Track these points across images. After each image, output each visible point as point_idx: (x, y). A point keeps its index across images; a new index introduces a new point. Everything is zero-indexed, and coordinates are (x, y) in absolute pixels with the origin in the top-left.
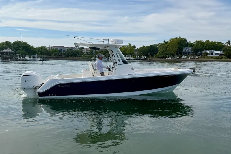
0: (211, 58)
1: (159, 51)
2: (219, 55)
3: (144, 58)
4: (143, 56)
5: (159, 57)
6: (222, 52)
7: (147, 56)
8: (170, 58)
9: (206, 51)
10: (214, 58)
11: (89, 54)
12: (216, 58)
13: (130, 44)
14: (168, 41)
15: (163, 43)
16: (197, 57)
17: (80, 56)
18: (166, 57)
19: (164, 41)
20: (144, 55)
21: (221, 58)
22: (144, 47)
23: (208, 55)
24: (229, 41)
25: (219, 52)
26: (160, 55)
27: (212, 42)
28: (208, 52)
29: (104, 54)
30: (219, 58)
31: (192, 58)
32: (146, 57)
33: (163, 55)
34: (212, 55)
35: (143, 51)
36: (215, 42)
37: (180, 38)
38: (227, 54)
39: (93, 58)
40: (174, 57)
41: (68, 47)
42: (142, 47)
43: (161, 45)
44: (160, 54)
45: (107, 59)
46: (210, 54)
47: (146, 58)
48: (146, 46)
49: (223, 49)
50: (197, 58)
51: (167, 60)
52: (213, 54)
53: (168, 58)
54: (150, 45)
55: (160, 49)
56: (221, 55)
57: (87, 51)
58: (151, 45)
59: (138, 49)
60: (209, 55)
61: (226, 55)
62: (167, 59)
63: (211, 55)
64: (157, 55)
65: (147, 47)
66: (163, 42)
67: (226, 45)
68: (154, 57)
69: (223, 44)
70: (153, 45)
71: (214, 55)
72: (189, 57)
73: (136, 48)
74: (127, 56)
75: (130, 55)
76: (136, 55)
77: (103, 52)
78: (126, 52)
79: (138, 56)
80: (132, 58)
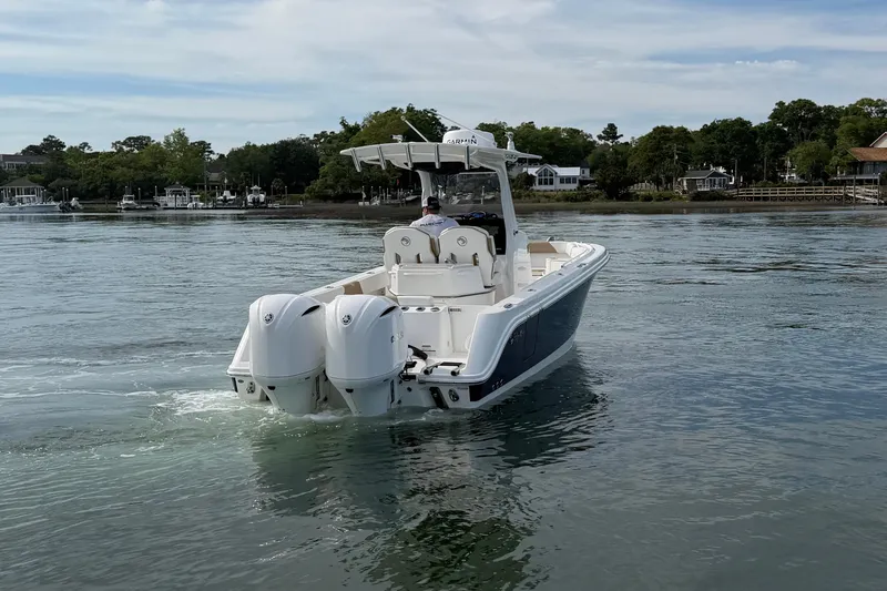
0: (547, 197)
1: (322, 170)
2: (574, 186)
3: (256, 202)
4: (250, 192)
5: (325, 198)
6: (587, 171)
7: (265, 189)
8: (376, 202)
9: (525, 169)
10: (558, 200)
12: (567, 199)
13: (180, 135)
14: (360, 123)
15: (337, 132)
16: (490, 197)
18: (358, 197)
19: (343, 123)
20: (255, 187)
21: (587, 198)
22: (249, 148)
23: (534, 187)
24: (612, 127)
25: (575, 171)
26: (331, 187)
27: (546, 129)
28: (532, 171)
29: (45, 184)
30: (578, 200)
31: (467, 202)
32: (262, 197)
33: (343, 187)
34: (549, 187)
35: (249, 169)
36: (556, 129)
37: (410, 109)
38: (608, 181)
40: (394, 197)
42: (240, 150)
43: (330, 142)
44: (328, 182)
45: (63, 209)
46: (540, 183)
47: (267, 201)
48: (259, 144)
49: (589, 159)
50: (485, 201)
51: (364, 208)
52: (552, 183)
53: (368, 199)
54: (282, 142)
55: (327, 160)
56: (583, 182)
58: (285, 138)
59: (222, 156)
60: (537, 187)
61: (602, 186)
62: (361, 204)
63: (546, 183)
64: (317, 184)
65: (265, 148)
66: (338, 129)
67: (602, 142)
68: (303, 196)
69: (590, 136)
70: (293, 141)
71: (557, 185)
72: (455, 198)
73: (211, 152)
74: (168, 190)
75: (186, 185)
76: (213, 187)
77: (39, 173)
78: (161, 172)
79: (227, 193)
80: (194, 204)
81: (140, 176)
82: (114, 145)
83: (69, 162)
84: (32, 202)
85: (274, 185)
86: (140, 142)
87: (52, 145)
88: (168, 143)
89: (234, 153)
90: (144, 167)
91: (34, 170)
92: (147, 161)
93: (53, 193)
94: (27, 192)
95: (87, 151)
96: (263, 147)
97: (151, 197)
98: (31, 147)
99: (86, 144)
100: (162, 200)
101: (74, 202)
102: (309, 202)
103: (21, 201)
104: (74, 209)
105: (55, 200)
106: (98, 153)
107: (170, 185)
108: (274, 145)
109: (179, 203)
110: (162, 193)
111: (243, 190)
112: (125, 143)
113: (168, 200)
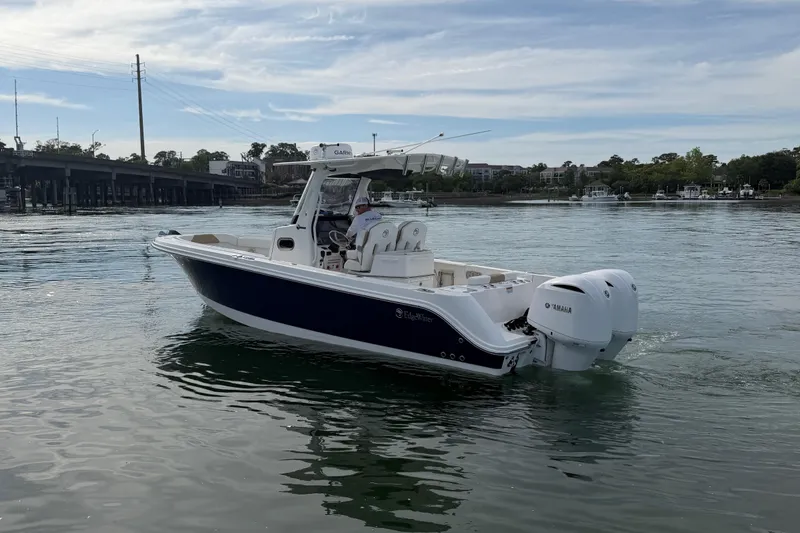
1: (798, 173)
3: (746, 195)
4: (743, 188)
7: (755, 186)
11: (561, 185)
13: (697, 152)
17: (534, 192)
20: (747, 185)
22: (744, 158)
29: (610, 184)
32: (751, 192)
35: (742, 173)
39: (574, 197)
41: (500, 167)
42: (737, 160)
45: (620, 199)
47: (754, 194)
48: (751, 156)
54: (769, 154)
57: (555, 175)
58: (771, 151)
59: (724, 165)
64: (793, 183)
65: (756, 159)
68: (784, 190)
70: (777, 154)
73: (717, 162)
74: (686, 187)
75: (698, 184)
76: (717, 185)
77: (607, 177)
78: (683, 175)
79: (726, 189)
80: (704, 196)
81: (669, 178)
82: (653, 159)
83: (625, 170)
84: (602, 195)
85: (761, 183)
86: (671, 157)
87: (616, 160)
88: (688, 157)
89: (733, 162)
90: (671, 173)
91: (603, 175)
92: (673, 169)
93: (614, 190)
94: (599, 189)
95: (636, 163)
96: (754, 158)
97: (674, 191)
98: (603, 163)
99: (636, 159)
100: (682, 193)
101: (626, 195)
102: (786, 196)
103: (595, 194)
104: (627, 199)
105: (616, 194)
106: (642, 165)
107: (688, 184)
108: (763, 156)
109: (693, 196)
110: (682, 189)
111: (737, 187)
112: (660, 158)
113: (686, 193)
